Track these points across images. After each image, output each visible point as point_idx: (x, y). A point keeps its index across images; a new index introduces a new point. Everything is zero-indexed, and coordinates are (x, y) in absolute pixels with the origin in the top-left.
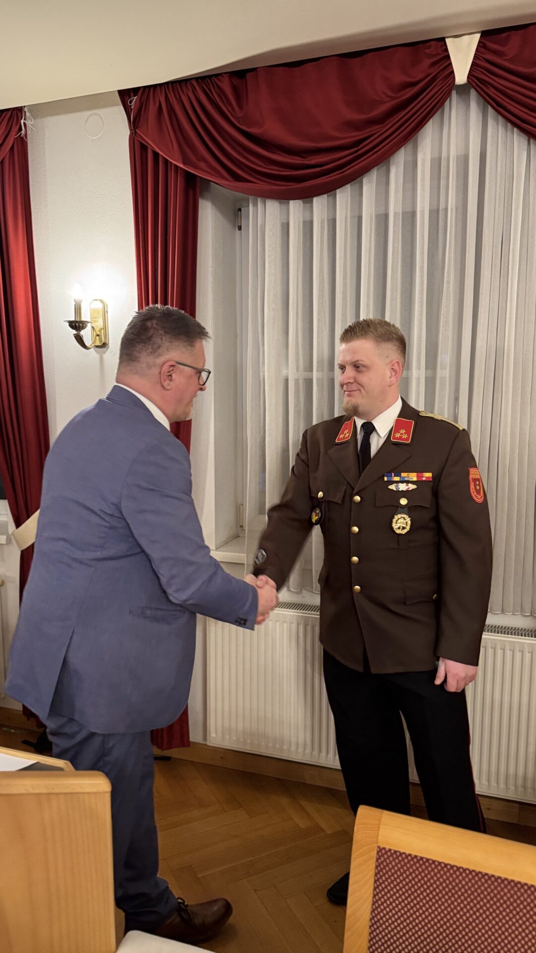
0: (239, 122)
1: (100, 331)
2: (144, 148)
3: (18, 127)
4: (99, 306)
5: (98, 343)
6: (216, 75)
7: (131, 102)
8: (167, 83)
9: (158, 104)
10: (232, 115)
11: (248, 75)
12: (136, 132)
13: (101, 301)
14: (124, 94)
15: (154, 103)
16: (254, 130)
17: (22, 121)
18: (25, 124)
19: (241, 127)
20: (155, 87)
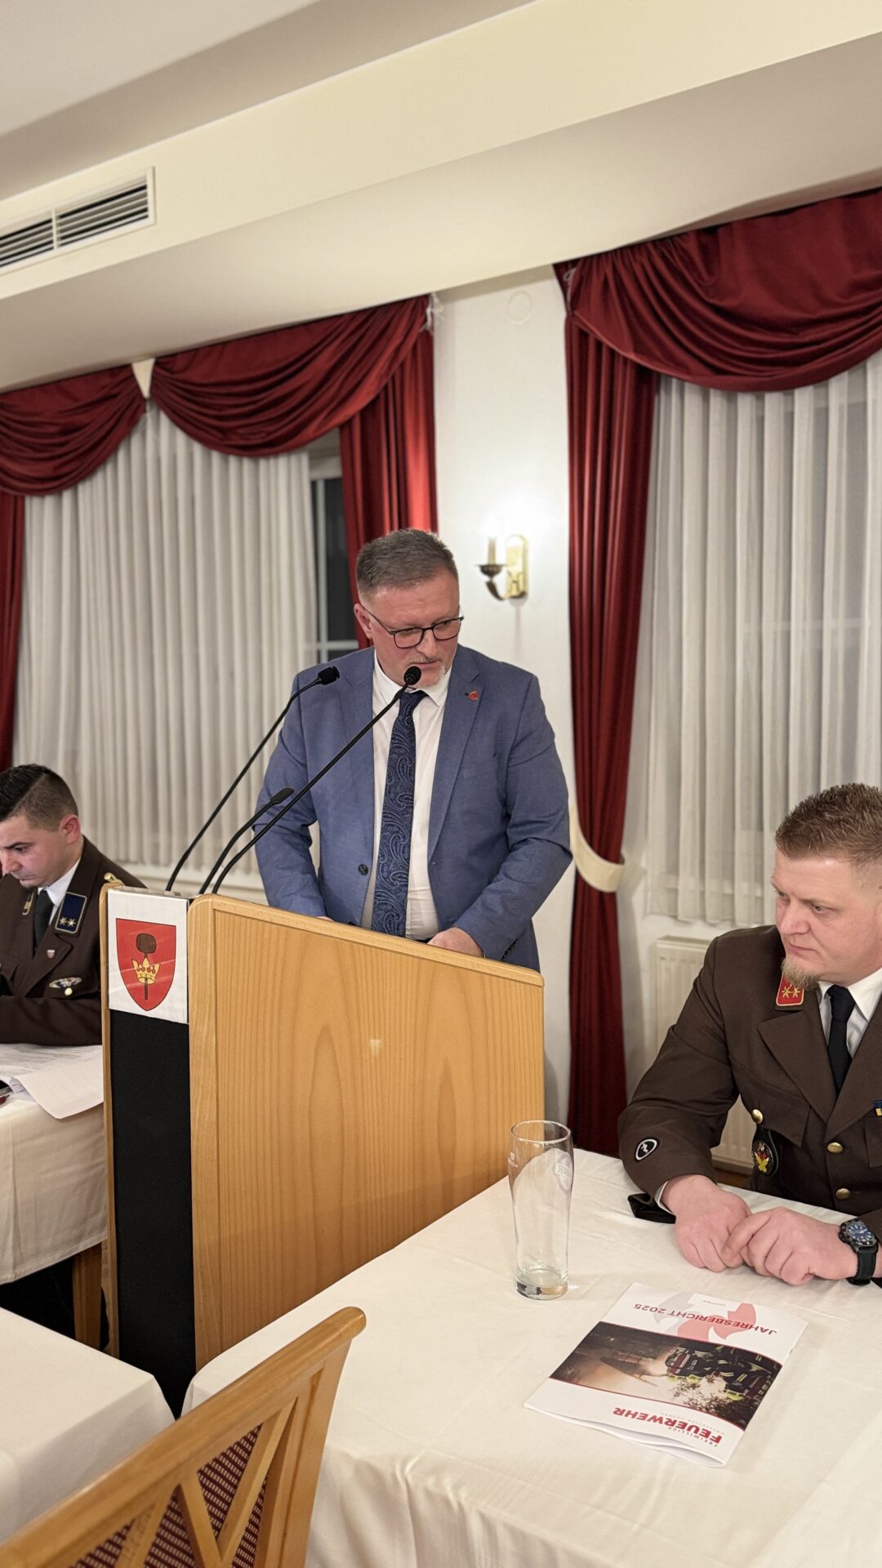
0: (707, 293)
1: (518, 576)
2: (583, 336)
3: (422, 319)
4: (519, 543)
5: (515, 593)
6: (679, 235)
7: (568, 277)
8: (615, 251)
9: (602, 277)
10: (699, 285)
11: (721, 231)
12: (574, 315)
13: (521, 537)
14: (560, 269)
15: (598, 275)
16: (727, 303)
17: (429, 311)
18: (432, 314)
19: (712, 301)
20: (599, 256)
